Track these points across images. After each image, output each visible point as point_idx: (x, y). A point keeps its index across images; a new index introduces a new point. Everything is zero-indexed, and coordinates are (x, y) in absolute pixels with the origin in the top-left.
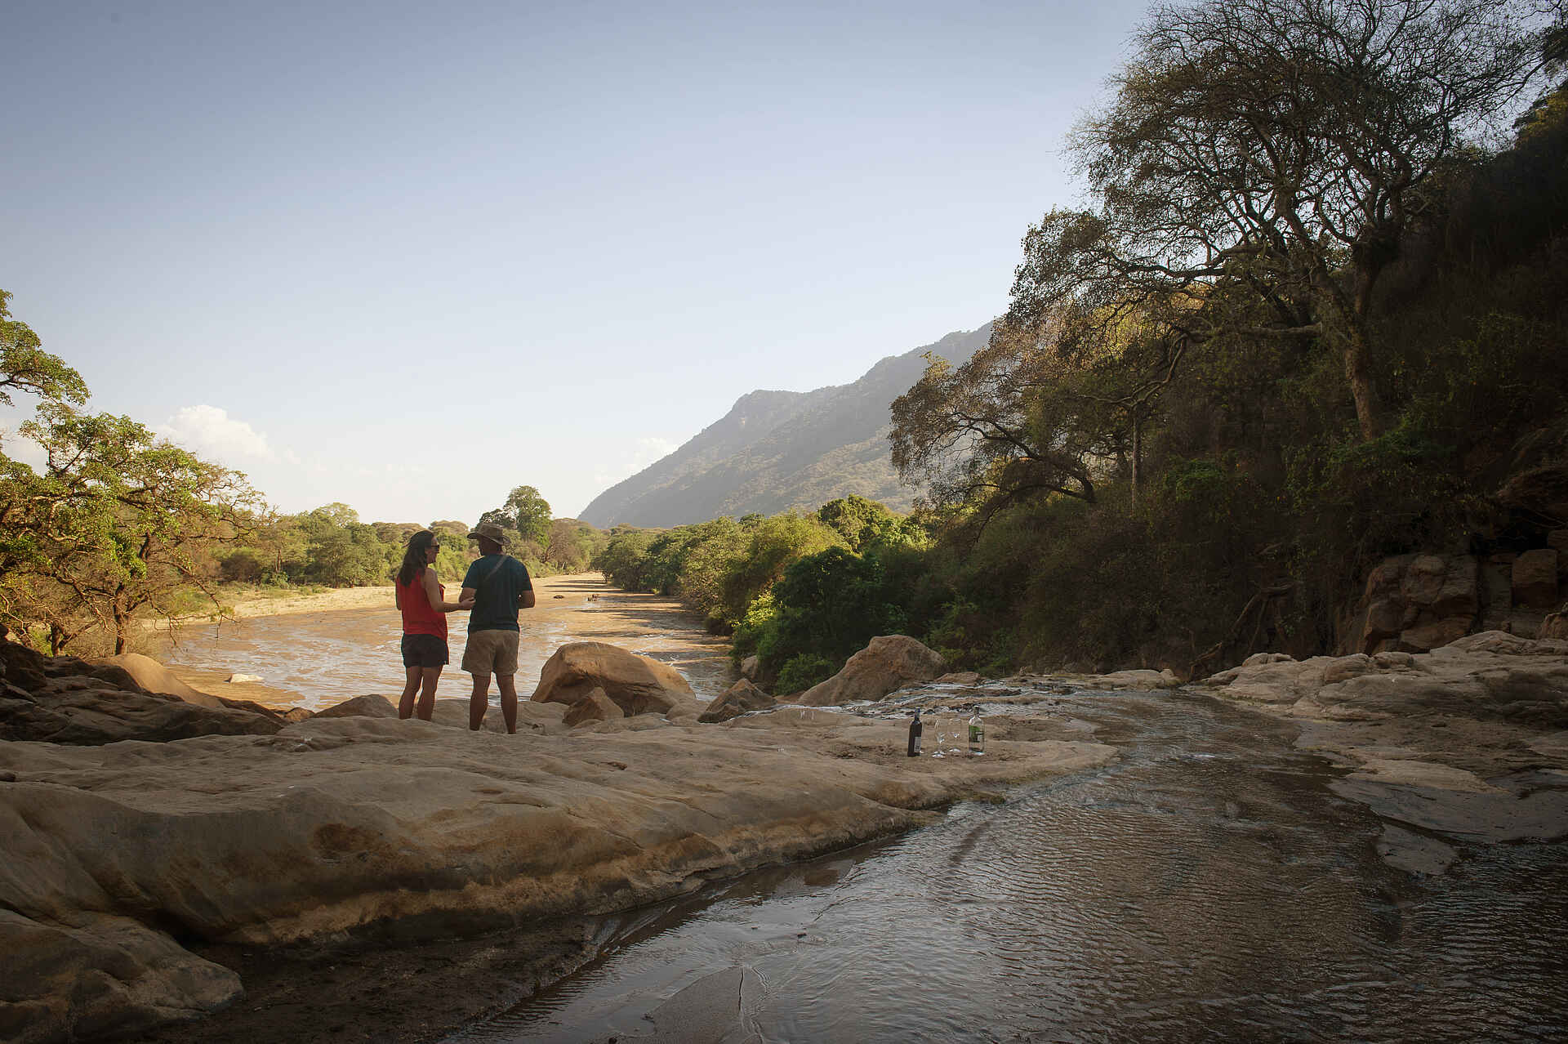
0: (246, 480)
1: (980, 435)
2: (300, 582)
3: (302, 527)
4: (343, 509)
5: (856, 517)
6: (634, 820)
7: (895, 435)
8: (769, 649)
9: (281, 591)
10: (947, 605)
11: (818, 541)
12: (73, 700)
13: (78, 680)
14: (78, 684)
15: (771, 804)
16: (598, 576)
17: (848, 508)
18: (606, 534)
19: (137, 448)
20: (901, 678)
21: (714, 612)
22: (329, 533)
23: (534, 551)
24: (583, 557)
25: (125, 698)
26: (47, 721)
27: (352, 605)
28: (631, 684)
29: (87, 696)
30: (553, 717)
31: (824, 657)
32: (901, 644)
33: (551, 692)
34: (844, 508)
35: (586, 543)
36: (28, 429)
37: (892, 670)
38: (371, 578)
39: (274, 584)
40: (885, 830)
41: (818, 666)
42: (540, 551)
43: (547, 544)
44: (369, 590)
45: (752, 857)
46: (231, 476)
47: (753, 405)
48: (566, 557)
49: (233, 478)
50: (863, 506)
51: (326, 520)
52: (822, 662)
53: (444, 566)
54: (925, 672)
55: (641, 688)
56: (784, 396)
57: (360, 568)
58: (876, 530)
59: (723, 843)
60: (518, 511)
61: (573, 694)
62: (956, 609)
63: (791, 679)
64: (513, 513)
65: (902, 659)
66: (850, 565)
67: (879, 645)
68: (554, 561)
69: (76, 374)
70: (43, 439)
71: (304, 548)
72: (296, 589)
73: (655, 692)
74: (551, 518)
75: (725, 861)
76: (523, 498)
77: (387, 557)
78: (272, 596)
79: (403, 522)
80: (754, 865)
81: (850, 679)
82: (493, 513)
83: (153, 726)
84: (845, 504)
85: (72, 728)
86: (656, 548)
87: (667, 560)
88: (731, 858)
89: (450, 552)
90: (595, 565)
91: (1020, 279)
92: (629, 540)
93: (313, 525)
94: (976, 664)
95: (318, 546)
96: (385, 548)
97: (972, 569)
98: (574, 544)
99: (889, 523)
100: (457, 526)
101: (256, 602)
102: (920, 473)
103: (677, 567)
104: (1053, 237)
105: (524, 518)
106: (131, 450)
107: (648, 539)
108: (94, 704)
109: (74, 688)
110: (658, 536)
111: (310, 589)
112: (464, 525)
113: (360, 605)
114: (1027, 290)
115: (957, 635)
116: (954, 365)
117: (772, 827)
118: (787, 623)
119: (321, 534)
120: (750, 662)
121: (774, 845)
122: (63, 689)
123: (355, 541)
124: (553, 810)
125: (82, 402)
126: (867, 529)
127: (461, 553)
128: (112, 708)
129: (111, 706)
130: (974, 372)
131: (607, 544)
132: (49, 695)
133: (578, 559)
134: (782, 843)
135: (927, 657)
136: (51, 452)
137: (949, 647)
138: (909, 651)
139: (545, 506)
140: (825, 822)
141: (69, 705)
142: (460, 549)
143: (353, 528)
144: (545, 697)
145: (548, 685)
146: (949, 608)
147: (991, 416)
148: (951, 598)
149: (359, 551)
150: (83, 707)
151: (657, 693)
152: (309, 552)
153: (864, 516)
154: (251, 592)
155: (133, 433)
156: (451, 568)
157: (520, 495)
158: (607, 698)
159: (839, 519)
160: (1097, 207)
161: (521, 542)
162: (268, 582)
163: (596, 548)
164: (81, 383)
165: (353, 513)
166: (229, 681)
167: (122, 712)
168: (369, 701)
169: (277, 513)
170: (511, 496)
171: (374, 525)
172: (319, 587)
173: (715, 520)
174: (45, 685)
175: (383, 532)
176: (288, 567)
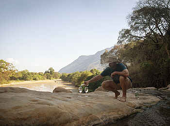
4: (27, 70)
6: (76, 110)
7: (101, 60)
9: (18, 81)
11: (90, 74)
15: (108, 106)
16: (61, 79)
21: (76, 84)
35: (59, 75)
38: (30, 80)
40: (133, 113)
42: (53, 76)
45: (106, 120)
46: (10, 64)
50: (96, 70)
51: (24, 72)
57: (29, 78)
58: (98, 73)
59: (99, 116)
64: (50, 71)
68: (55, 77)
74: (55, 72)
75: (100, 122)
77: (33, 77)
80: (107, 122)
82: (47, 71)
84: (93, 70)
86: (68, 76)
88: (102, 121)
91: (118, 38)
92: (65, 75)
93: (22, 72)
96: (32, 75)
101: (15, 82)
103: (71, 78)
104: (123, 32)
107: (67, 74)
112: (43, 73)
116: (109, 50)
117: (110, 112)
119: (24, 74)
121: (111, 117)
123: (28, 74)
124: (54, 106)
126: (96, 73)
127: (42, 76)
130: (112, 51)
131: (62, 75)
133: (58, 77)
134: (113, 116)
139: (54, 70)
140: (122, 111)
149: (29, 76)
156: (41, 78)
157: (50, 69)
159: (93, 72)
160: (129, 28)
162: (16, 80)
173: (76, 72)
175: (32, 73)
176: (19, 78)
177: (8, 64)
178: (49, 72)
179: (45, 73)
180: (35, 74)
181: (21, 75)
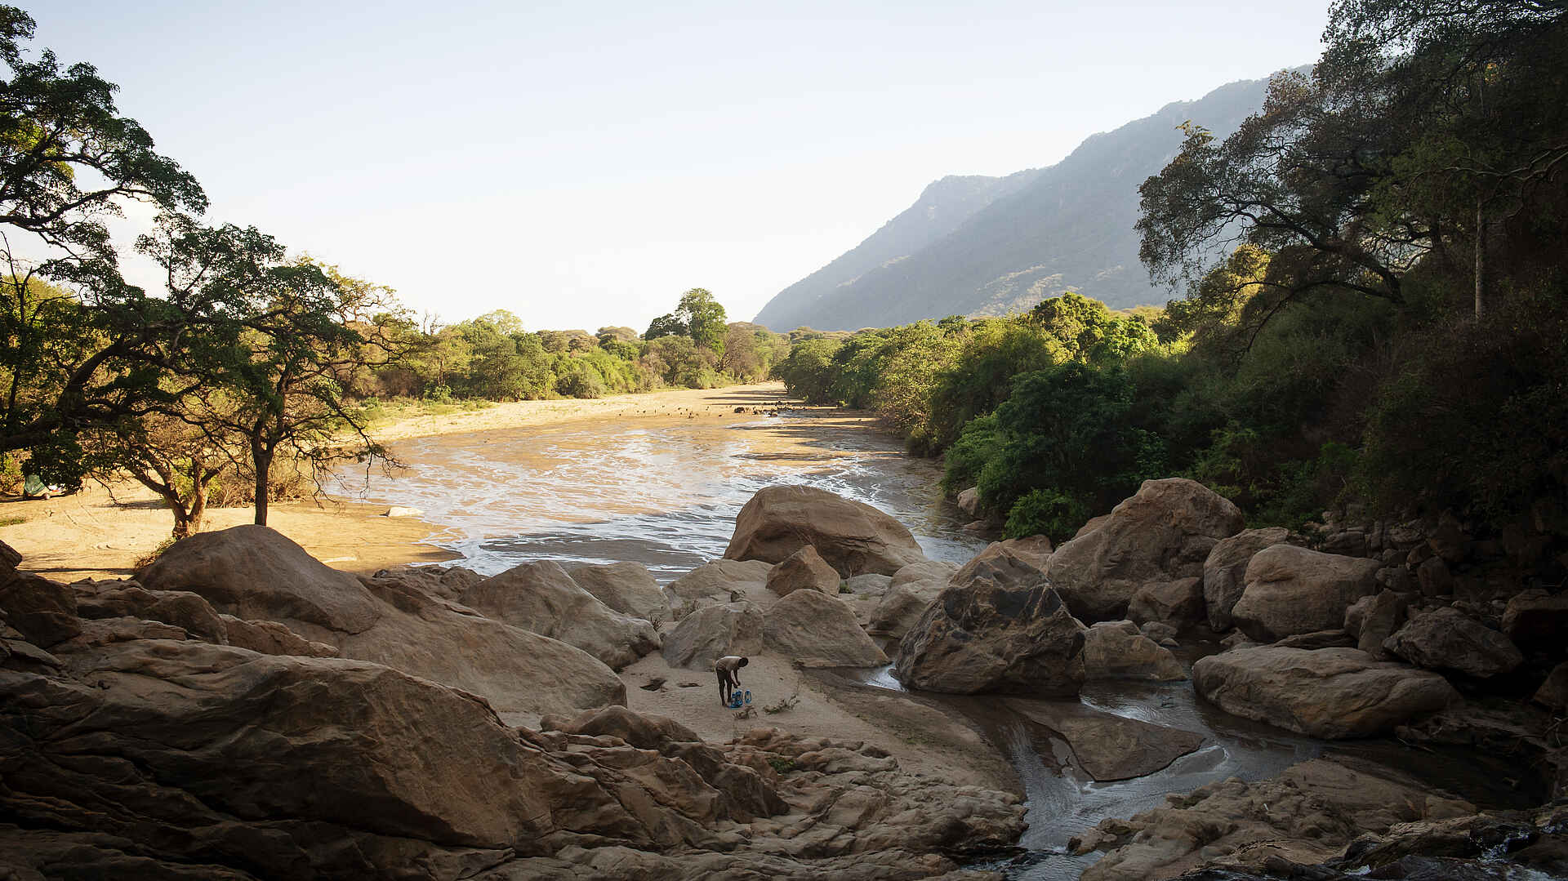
0: (396, 295)
1: (1250, 222)
2: (462, 396)
3: (466, 338)
4: (507, 316)
5: (1073, 318)
7: (1145, 225)
8: (992, 481)
9: (443, 406)
10: (1218, 431)
12: (115, 661)
13: (125, 625)
14: (123, 632)
16: (779, 386)
17: (1065, 308)
18: (784, 338)
19: (268, 263)
20: (1185, 533)
21: (917, 431)
22: (493, 343)
23: (708, 360)
24: (761, 365)
25: (192, 653)
26: (69, 703)
27: (517, 423)
28: (847, 538)
29: (136, 652)
30: (752, 578)
31: (1063, 494)
32: (1183, 489)
33: (750, 546)
34: (1060, 309)
35: (764, 348)
36: (145, 243)
37: (1172, 523)
38: (537, 392)
39: (437, 399)
41: (1056, 504)
42: (716, 359)
43: (723, 351)
44: (535, 404)
46: (378, 292)
47: (943, 191)
48: (743, 366)
49: (382, 294)
50: (1082, 305)
51: (489, 329)
52: (1061, 500)
53: (613, 376)
54: (1216, 526)
55: (857, 543)
56: (979, 180)
57: (526, 381)
58: (1098, 333)
60: (690, 315)
61: (776, 549)
62: (1229, 436)
63: (1023, 519)
64: (686, 318)
65: (1185, 509)
66: (1092, 382)
67: (1154, 491)
68: (731, 369)
69: (192, 179)
70: (161, 256)
71: (467, 359)
72: (459, 404)
73: (874, 548)
74: (727, 323)
76: (693, 302)
77: (553, 369)
78: (436, 412)
79: (568, 329)
81: (1118, 533)
82: (665, 318)
83: (230, 697)
84: (1060, 304)
85: (105, 709)
86: (843, 355)
87: (857, 369)
89: (620, 361)
90: (775, 374)
91: (1334, 20)
92: (813, 346)
93: (474, 335)
94: (1258, 505)
95: (481, 357)
96: (551, 358)
97: (1243, 385)
98: (752, 351)
99: (1113, 325)
100: (626, 332)
101: (418, 419)
102: (1178, 269)
103: (870, 378)
105: (696, 323)
106: (260, 267)
107: (833, 345)
108: (145, 664)
109: (119, 639)
110: (844, 342)
111: (474, 404)
112: (632, 331)
113: (525, 423)
114: (1344, 34)
115: (1232, 468)
116: (1219, 136)
118: (1018, 451)
119: (485, 344)
120: (968, 496)
122: (102, 639)
123: (520, 351)
125: (201, 210)
126: (1087, 332)
127: (630, 362)
128: (170, 670)
129: (167, 666)
131: (788, 350)
132: (83, 650)
133: (755, 366)
135: (1217, 507)
136: (170, 271)
137: (1221, 484)
138: (1193, 500)
139: (719, 310)
141: (106, 670)
142: (630, 359)
143: (517, 338)
144: (742, 552)
145: (746, 538)
146: (1221, 435)
147: (1268, 197)
148: (1222, 423)
149: (524, 362)
150: (127, 671)
151: (876, 549)
152: (472, 363)
153: (1082, 317)
154: (413, 407)
155: (260, 245)
156: (621, 379)
157: (693, 298)
158: (819, 558)
159: (1056, 320)
161: (695, 350)
162: (430, 396)
163: (775, 355)
164: (198, 189)
165: (516, 321)
166: (387, 515)
167: (185, 676)
168: (538, 570)
169: (438, 322)
170: (683, 299)
171: (539, 333)
172: (483, 402)
173: (912, 325)
174: (79, 634)
175: (548, 340)
176: (451, 379)
177: (352, 295)
178: (679, 329)
179: (650, 335)
180: (574, 345)
181: (466, 359)
